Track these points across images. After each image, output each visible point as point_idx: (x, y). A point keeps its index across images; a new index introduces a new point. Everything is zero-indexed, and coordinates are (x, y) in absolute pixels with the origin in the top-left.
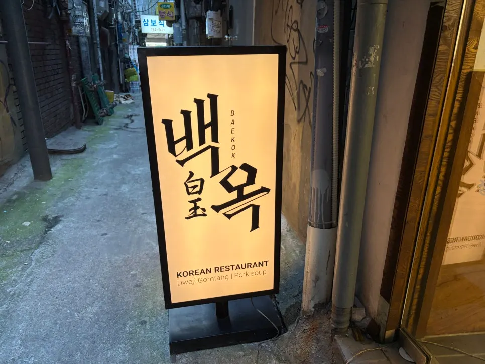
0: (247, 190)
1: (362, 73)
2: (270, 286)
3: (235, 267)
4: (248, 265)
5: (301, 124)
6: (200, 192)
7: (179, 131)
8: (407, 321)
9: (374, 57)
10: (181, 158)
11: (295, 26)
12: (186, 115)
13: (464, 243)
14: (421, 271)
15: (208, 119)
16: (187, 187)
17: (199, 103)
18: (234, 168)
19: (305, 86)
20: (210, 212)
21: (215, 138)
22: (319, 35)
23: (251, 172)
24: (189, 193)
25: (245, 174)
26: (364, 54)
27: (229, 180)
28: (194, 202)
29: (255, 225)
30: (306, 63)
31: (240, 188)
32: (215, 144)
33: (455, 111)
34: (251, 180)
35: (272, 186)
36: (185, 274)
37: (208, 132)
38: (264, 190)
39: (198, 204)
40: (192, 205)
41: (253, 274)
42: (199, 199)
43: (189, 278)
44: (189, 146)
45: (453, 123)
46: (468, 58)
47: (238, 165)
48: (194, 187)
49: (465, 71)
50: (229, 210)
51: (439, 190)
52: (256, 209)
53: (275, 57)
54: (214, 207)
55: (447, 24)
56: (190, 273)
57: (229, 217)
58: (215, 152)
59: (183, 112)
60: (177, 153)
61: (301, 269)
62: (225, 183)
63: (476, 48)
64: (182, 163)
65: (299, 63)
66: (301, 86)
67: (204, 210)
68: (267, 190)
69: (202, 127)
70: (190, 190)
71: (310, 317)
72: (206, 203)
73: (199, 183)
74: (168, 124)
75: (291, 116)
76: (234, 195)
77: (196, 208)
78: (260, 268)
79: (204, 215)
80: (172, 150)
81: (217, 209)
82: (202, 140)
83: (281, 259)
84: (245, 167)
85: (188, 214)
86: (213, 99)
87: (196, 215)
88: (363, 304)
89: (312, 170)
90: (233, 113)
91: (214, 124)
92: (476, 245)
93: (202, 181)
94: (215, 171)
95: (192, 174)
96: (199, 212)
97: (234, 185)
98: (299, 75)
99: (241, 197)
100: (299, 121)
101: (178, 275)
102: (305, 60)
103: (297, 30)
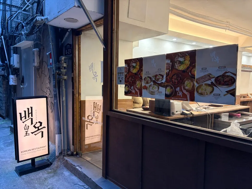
0: (40, 128)
1: (63, 102)
2: (47, 153)
3: (37, 148)
4: (41, 147)
5: (52, 113)
6: (28, 129)
7: (23, 115)
8: (78, 150)
9: (64, 99)
10: (23, 121)
11: (48, 88)
12: (25, 111)
13: (95, 137)
14: (79, 138)
15: (30, 112)
16: (25, 128)
17: (28, 109)
18: (37, 123)
19: (52, 103)
20: (31, 134)
21: (32, 116)
22: (54, 94)
23: (41, 123)
24: (25, 130)
25: (39, 124)
26: (62, 98)
27: (35, 126)
28: (26, 132)
29: (42, 136)
30: (52, 98)
31: (38, 127)
32: (32, 117)
33: (79, 107)
34: (41, 125)
35: (46, 126)
36: (24, 152)
37: (30, 115)
38: (44, 127)
39: (27, 132)
40: (26, 133)
41: (42, 150)
42: (28, 131)
43: (25, 153)
44: (26, 118)
45: (79, 109)
46: (80, 99)
47: (38, 122)
48: (27, 128)
49: (80, 100)
50: (35, 133)
51: (79, 121)
52: (42, 132)
53: (45, 98)
54: (31, 133)
55: (75, 94)
56: (25, 151)
57: (36, 135)
58: (32, 119)
59: (24, 111)
60: (22, 120)
61: (55, 151)
62: (34, 126)
63: (81, 97)
64: (23, 122)
65: (50, 97)
66: (51, 103)
67: (29, 134)
68: (45, 127)
69: (29, 114)
70: (25, 129)
71: (58, 157)
72: (29, 132)
73: (28, 127)
74: (20, 114)
75: (50, 111)
76: (37, 129)
77: (27, 133)
78: (44, 148)
79: (29, 135)
80: (21, 119)
81: (32, 133)
82: (29, 117)
83: (50, 150)
84: (39, 122)
85: (25, 135)
86: (32, 108)
87: (27, 135)
88: (70, 150)
89: (55, 121)
90: (36, 110)
91: (32, 113)
92: (98, 137)
93: (29, 126)
94: (32, 123)
95: (26, 125)
96: (28, 134)
97: (37, 127)
98: (51, 100)
99: (39, 130)
100: (52, 112)
101: (22, 152)
102: (52, 97)
103: (49, 89)
